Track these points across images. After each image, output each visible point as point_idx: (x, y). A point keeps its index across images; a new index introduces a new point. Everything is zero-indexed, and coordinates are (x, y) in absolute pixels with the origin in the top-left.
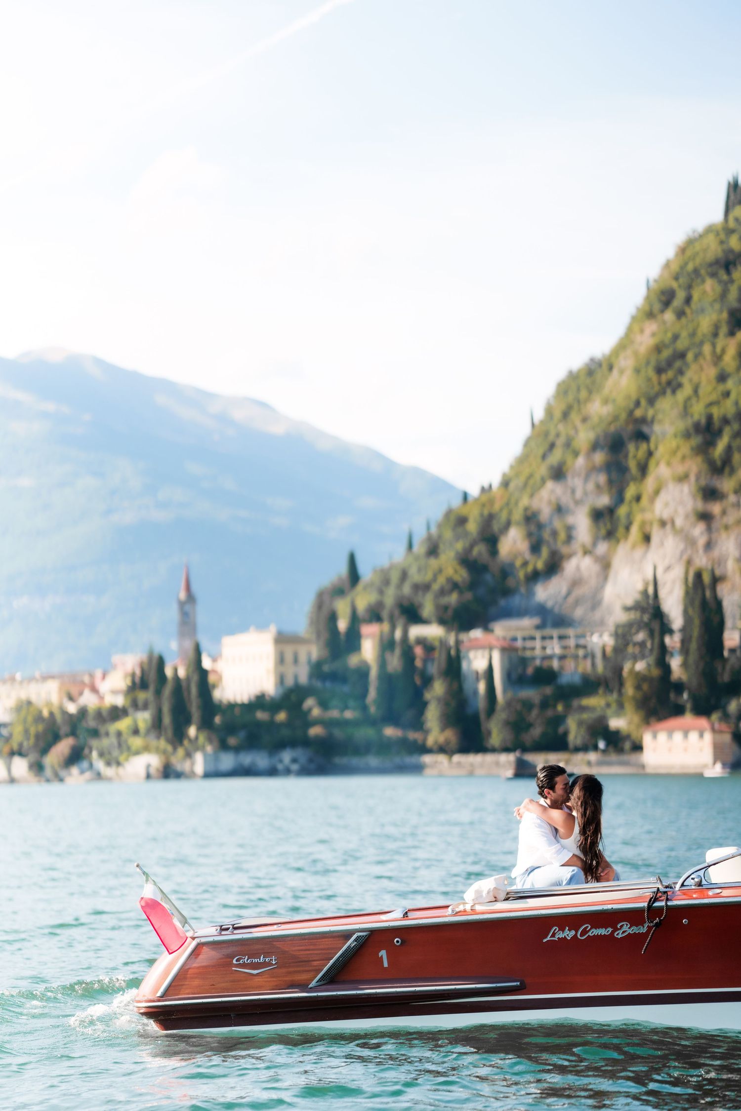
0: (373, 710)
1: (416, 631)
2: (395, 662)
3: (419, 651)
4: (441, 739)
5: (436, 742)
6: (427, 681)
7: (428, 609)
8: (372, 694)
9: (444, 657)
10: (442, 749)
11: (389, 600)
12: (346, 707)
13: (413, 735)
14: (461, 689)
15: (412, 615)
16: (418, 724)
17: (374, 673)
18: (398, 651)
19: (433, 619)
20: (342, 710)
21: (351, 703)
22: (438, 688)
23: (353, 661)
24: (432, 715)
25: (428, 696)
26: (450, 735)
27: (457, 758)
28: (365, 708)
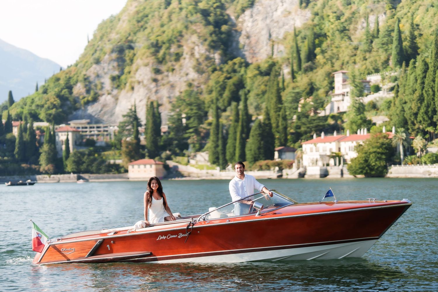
0: (17, 156)
1: (36, 124)
2: (27, 137)
3: (38, 132)
4: (46, 168)
5: (44, 170)
6: (41, 144)
7: (42, 116)
8: (16, 150)
9: (48, 135)
10: (47, 173)
11: (26, 111)
12: (5, 156)
13: (34, 166)
14: (55, 148)
15: (35, 117)
16: (37, 162)
17: (17, 141)
18: (28, 132)
19: (45, 120)
20: (3, 157)
21: (7, 154)
22: (45, 147)
23: (8, 136)
24: (43, 159)
25: (41, 151)
26: (50, 167)
27: (52, 176)
28: (13, 156)
